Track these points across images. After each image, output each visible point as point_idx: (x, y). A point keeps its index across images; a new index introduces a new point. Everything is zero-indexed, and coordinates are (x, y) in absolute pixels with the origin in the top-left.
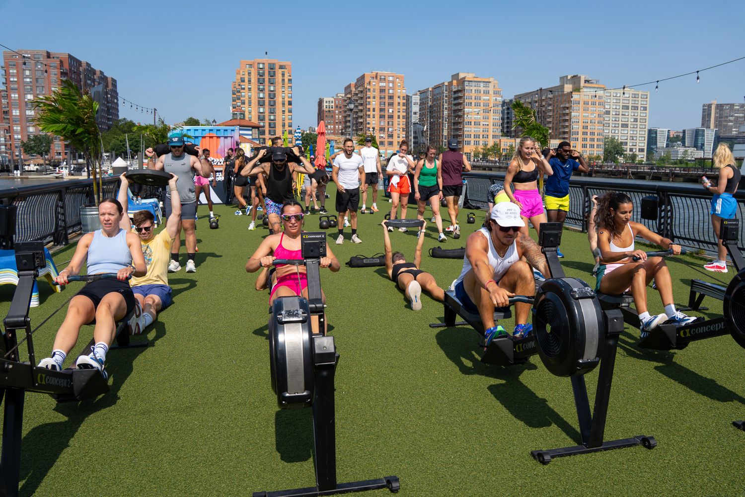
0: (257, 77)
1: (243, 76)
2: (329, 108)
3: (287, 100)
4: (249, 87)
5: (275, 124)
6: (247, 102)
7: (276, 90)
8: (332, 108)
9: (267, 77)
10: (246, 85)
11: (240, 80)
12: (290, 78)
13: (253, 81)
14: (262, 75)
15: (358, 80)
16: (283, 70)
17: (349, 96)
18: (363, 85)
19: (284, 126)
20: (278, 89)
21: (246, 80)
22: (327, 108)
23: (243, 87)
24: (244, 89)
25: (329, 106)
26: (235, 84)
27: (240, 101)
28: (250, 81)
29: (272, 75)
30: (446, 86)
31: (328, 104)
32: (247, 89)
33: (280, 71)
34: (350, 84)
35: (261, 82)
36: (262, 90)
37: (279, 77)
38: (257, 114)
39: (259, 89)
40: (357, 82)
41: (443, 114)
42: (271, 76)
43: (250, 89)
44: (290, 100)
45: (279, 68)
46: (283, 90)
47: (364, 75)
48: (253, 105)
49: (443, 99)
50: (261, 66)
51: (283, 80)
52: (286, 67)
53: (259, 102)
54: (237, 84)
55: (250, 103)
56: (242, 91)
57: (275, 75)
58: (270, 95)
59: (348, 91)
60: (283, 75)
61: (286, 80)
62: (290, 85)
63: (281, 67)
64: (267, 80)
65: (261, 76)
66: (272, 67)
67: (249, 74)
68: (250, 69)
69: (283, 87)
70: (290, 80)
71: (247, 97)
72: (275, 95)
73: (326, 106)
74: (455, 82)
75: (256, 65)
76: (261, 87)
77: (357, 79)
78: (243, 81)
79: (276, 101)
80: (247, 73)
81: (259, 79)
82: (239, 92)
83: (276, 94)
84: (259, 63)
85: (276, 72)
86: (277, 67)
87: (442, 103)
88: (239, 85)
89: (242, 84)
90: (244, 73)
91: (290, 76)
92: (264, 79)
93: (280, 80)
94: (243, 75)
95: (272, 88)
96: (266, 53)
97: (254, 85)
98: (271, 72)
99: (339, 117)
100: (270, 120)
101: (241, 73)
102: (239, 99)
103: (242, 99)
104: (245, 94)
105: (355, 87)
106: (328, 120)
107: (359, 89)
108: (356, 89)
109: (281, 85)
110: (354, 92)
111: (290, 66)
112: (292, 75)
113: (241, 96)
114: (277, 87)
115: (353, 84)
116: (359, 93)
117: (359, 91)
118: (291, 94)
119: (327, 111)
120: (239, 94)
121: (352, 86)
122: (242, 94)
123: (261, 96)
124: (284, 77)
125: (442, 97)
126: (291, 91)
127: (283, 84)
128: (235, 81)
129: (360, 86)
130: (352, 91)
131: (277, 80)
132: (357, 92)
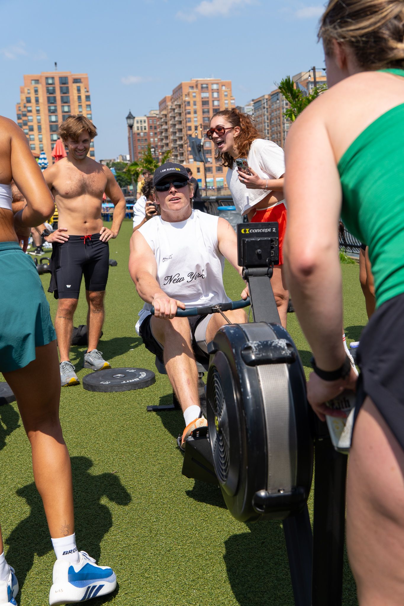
0: (46, 95)
1: (28, 96)
2: (142, 129)
4: (38, 108)
6: (35, 128)
7: (72, 111)
8: (145, 129)
9: (58, 95)
10: (33, 106)
11: (25, 101)
12: (87, 94)
13: (41, 100)
14: (51, 92)
16: (78, 84)
17: (164, 112)
18: (181, 98)
20: (75, 109)
21: (33, 100)
22: (138, 129)
23: (29, 109)
24: (30, 111)
25: (141, 127)
26: (19, 105)
27: (27, 127)
28: (37, 101)
29: (65, 91)
31: (139, 125)
32: (34, 111)
33: (75, 86)
34: (165, 98)
35: (51, 101)
36: (54, 112)
37: (73, 94)
38: (50, 142)
39: (49, 110)
40: (173, 94)
42: (64, 93)
43: (38, 111)
45: (73, 83)
46: (81, 110)
47: (181, 84)
48: (43, 131)
50: (50, 81)
51: (79, 98)
52: (82, 80)
53: (51, 127)
54: (22, 105)
55: (40, 128)
56: (29, 114)
57: (68, 92)
58: (63, 117)
59: (163, 106)
60: (79, 90)
61: (83, 98)
62: (88, 103)
63: (76, 81)
64: (58, 98)
65: (50, 94)
66: (64, 81)
67: (36, 91)
68: (37, 85)
69: (80, 106)
70: (88, 98)
71: (35, 121)
73: (138, 127)
75: (43, 81)
76: (53, 108)
77: (173, 91)
78: (29, 101)
80: (32, 91)
81: (48, 98)
82: (25, 115)
84: (47, 78)
85: (70, 88)
86: (70, 81)
87: (281, 113)
88: (25, 107)
89: (28, 105)
90: (29, 91)
91: (88, 92)
92: (55, 97)
93: (76, 98)
94: (29, 93)
95: (66, 109)
96: (56, 64)
97: (43, 106)
98: (63, 88)
99: (154, 141)
101: (26, 91)
102: (25, 124)
103: (29, 124)
104: (33, 118)
105: (171, 100)
106: (141, 145)
107: (176, 103)
108: (172, 103)
109: (77, 104)
110: (170, 107)
111: (87, 78)
112: (90, 90)
113: (28, 121)
114: (72, 107)
115: (168, 97)
116: (176, 108)
117: (176, 105)
118: (91, 114)
119: (139, 134)
120: (24, 118)
121: (167, 100)
122: (30, 118)
123: (53, 119)
124: (80, 93)
125: (281, 105)
126: (91, 110)
127: (79, 103)
128: (19, 101)
129: (177, 99)
130: (167, 106)
131: (71, 98)
132: (174, 107)
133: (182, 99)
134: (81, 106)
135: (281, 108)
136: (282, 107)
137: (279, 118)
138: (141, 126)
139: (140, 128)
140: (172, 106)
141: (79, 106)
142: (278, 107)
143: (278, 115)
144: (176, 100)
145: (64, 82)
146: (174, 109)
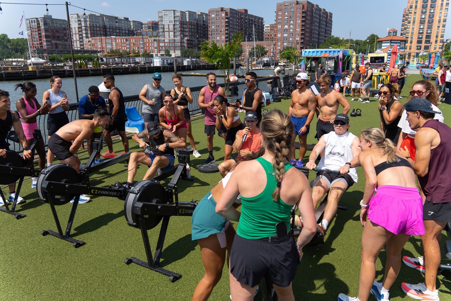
0: (422, 4)
3: (442, 18)
4: (415, 11)
5: (430, 36)
6: (412, 22)
7: (436, 12)
9: (429, 3)
10: (413, 10)
11: (409, 7)
12: (447, 2)
13: (418, 7)
19: (437, 37)
21: (414, 7)
23: (410, 12)
24: (411, 13)
26: (405, 10)
27: (407, 21)
28: (416, 7)
32: (413, 13)
35: (424, 7)
36: (424, 13)
37: (439, 2)
38: (418, 29)
39: (422, 12)
42: (433, 2)
43: (415, 13)
44: (445, 18)
46: (441, 11)
48: (416, 23)
51: (442, 4)
53: (421, 21)
54: (407, 10)
55: (414, 22)
56: (409, 14)
58: (430, 15)
60: (443, 0)
61: (445, 4)
62: (447, 7)
64: (429, 5)
65: (425, 3)
67: (417, 2)
70: (447, 4)
71: (412, 18)
72: (433, 16)
76: (424, 11)
78: (411, 7)
79: (434, 20)
80: (415, 2)
81: (423, 5)
82: (407, 15)
83: (435, 15)
89: (410, 9)
92: (427, 5)
93: (440, 4)
94: (412, 3)
95: (432, 11)
97: (419, 11)
100: (427, 33)
102: (407, 20)
103: (409, 20)
104: (412, 16)
109: (440, 8)
113: (409, 18)
114: (436, 10)
118: (447, 14)
120: (407, 17)
122: (409, 16)
123: (423, 17)
124: (443, 2)
126: (447, 11)
128: (406, 8)
131: (437, 5)
134: (442, 9)
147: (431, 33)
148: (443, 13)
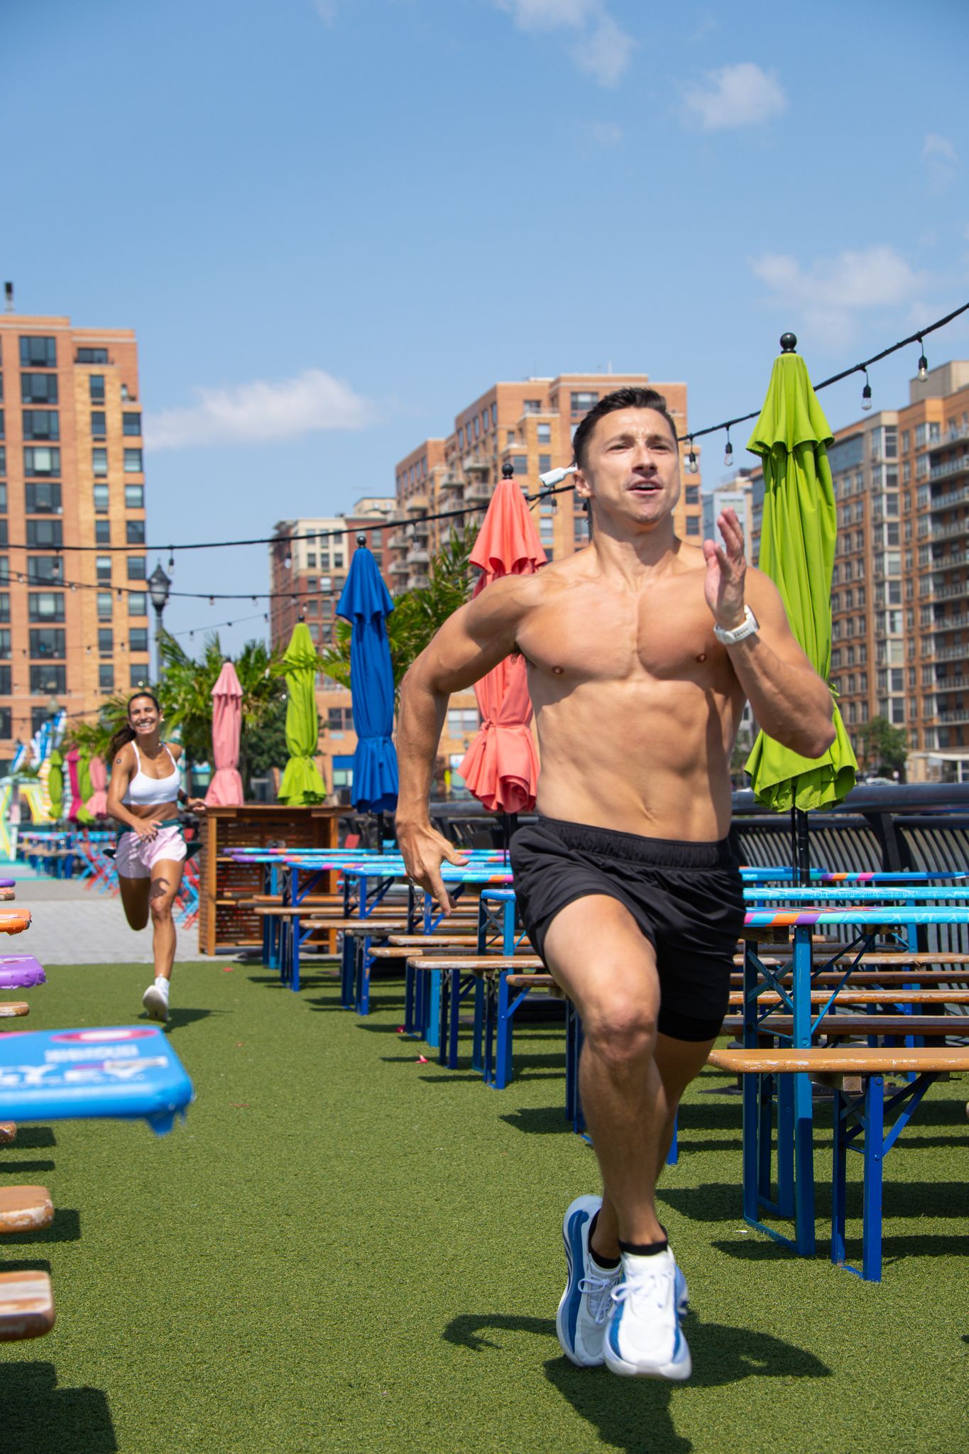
2: (325, 564)
3: (118, 515)
5: (60, 636)
7: (66, 470)
8: (339, 564)
9: (13, 404)
12: (130, 407)
15: (464, 423)
16: (96, 369)
17: (419, 501)
18: (491, 444)
19: (106, 644)
20: (76, 462)
22: (312, 565)
25: (325, 556)
29: (41, 393)
30: (890, 429)
31: (316, 548)
33: (83, 373)
34: (424, 447)
37: (75, 405)
40: (459, 431)
41: (880, 567)
42: (37, 400)
44: (134, 515)
45: (77, 361)
46: (100, 468)
47: (493, 392)
49: (877, 495)
51: (98, 420)
52: (112, 354)
57: (56, 396)
58: (31, 491)
59: (414, 477)
60: (97, 391)
61: (114, 421)
62: (132, 442)
63: (87, 355)
64: (14, 418)
66: (39, 352)
69: (99, 453)
70: (132, 421)
72: (56, 495)
73: (311, 556)
74: (935, 408)
77: (458, 420)
79: (66, 525)
83: (66, 492)
85: (62, 381)
86: (64, 354)
87: (870, 514)
91: (133, 399)
93: (84, 420)
95: (42, 461)
98: (35, 380)
100: (37, 616)
105: (446, 455)
106: (320, 622)
107: (469, 463)
108: (452, 465)
109: (87, 443)
110: (442, 481)
111: (133, 348)
112: (142, 396)
114: (66, 454)
115: (436, 445)
116: (470, 483)
117: (470, 470)
118: (141, 486)
119: (313, 582)
121: (432, 455)
124: (102, 404)
125: (869, 485)
126: (141, 471)
127: (96, 440)
129: (476, 447)
130: (432, 479)
131: (64, 418)
132: (460, 479)
133: (496, 448)
134: (104, 450)
135: (869, 494)
136: (874, 490)
137: (860, 532)
138: (325, 551)
139: (318, 561)
140: (451, 477)
141: (95, 450)
142: (854, 491)
143: (854, 520)
144: (468, 453)
145: (39, 356)
146: (459, 490)
147: (58, 616)
148: (115, 477)
